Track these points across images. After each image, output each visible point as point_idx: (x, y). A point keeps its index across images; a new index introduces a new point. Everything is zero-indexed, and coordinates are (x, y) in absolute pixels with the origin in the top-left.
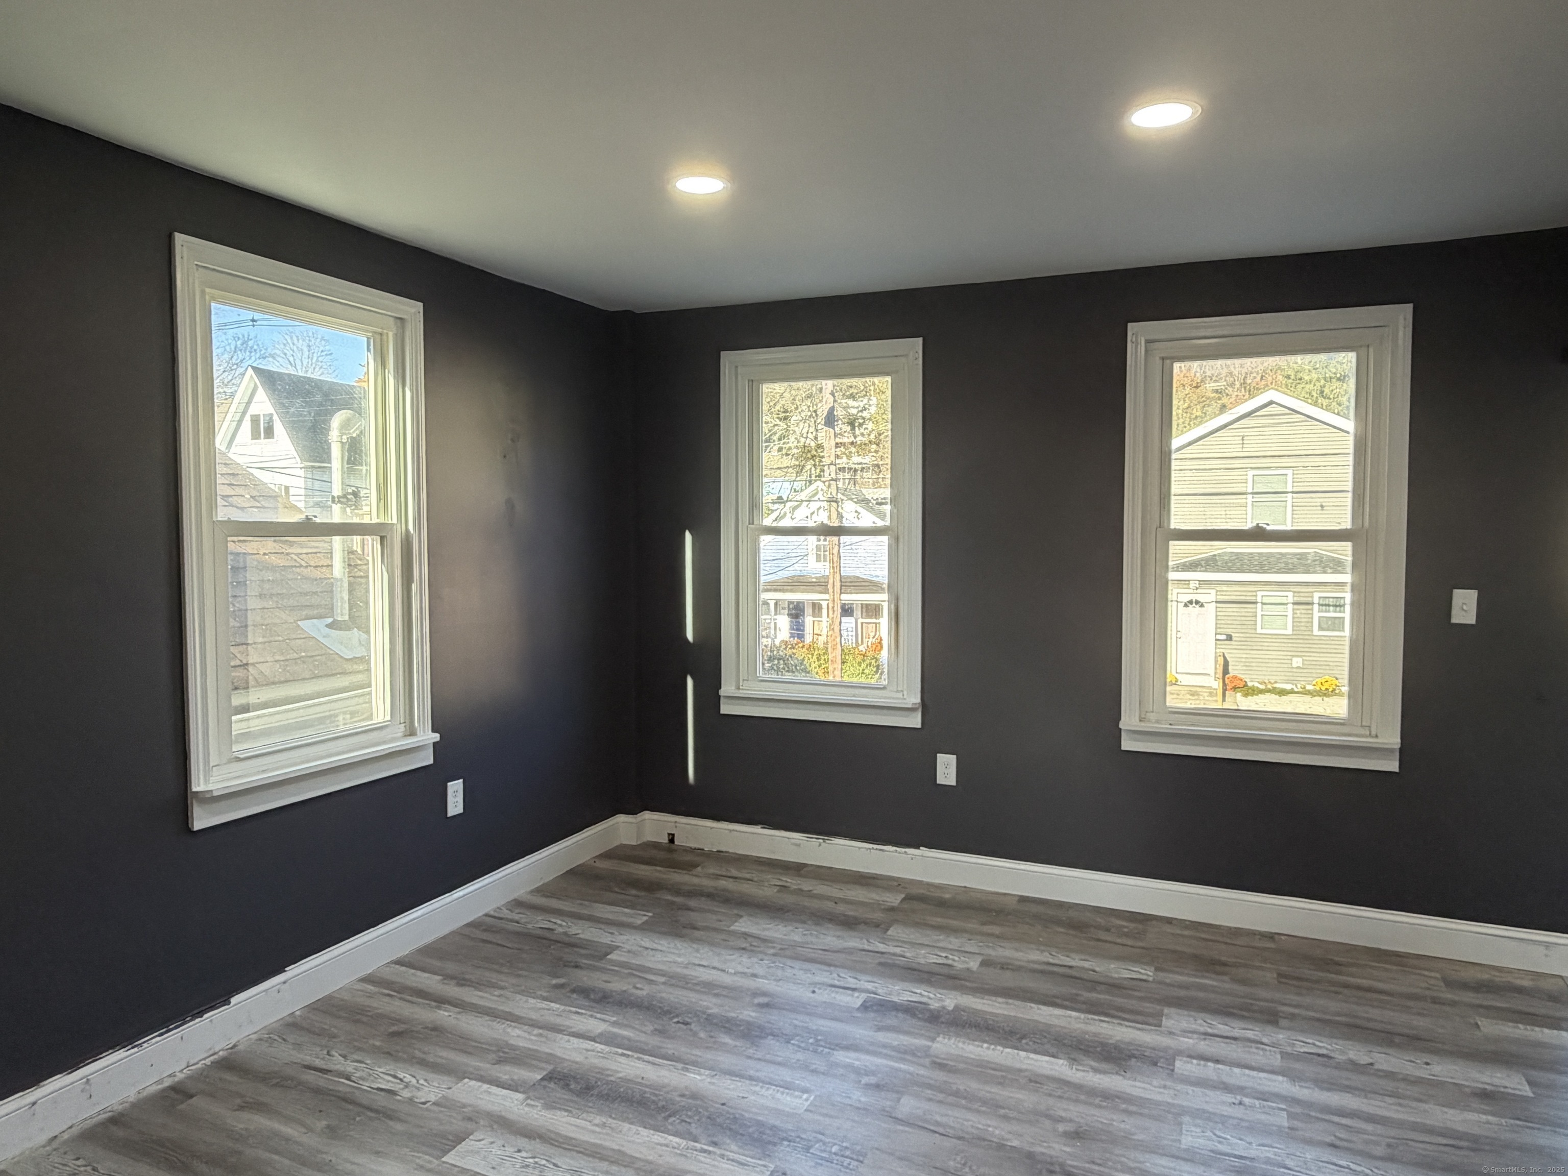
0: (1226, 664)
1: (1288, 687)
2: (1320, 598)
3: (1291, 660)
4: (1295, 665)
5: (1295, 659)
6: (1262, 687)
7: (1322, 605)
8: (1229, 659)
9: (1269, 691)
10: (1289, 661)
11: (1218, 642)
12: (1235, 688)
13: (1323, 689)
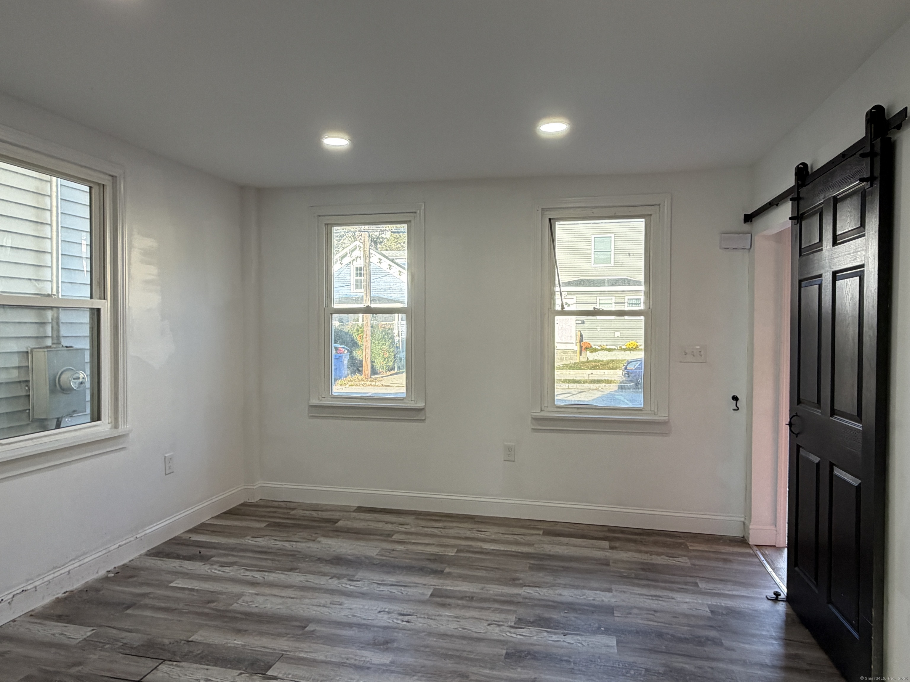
0: (581, 336)
1: (613, 347)
2: (628, 299)
3: (614, 333)
4: (616, 336)
5: (616, 333)
6: (599, 348)
7: (630, 304)
8: (583, 334)
9: (603, 349)
10: (613, 334)
11: (577, 325)
12: (586, 348)
13: (630, 347)
